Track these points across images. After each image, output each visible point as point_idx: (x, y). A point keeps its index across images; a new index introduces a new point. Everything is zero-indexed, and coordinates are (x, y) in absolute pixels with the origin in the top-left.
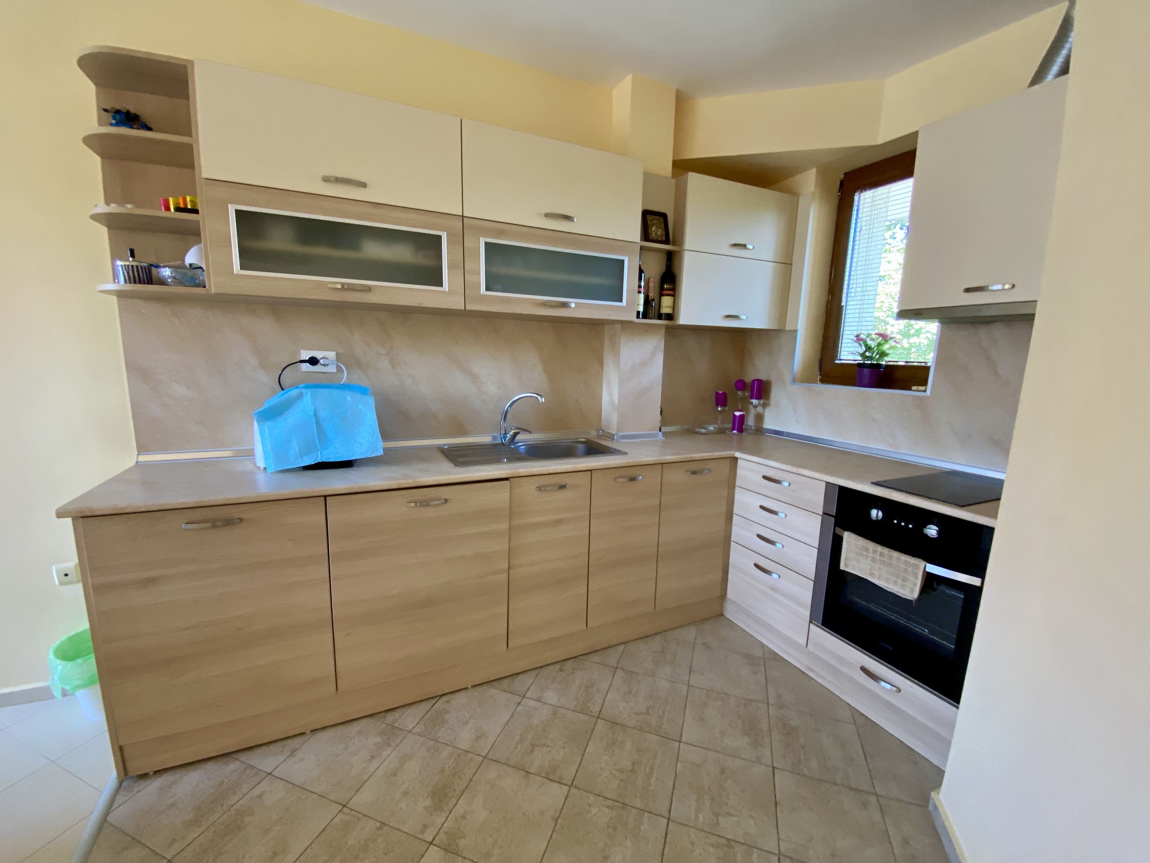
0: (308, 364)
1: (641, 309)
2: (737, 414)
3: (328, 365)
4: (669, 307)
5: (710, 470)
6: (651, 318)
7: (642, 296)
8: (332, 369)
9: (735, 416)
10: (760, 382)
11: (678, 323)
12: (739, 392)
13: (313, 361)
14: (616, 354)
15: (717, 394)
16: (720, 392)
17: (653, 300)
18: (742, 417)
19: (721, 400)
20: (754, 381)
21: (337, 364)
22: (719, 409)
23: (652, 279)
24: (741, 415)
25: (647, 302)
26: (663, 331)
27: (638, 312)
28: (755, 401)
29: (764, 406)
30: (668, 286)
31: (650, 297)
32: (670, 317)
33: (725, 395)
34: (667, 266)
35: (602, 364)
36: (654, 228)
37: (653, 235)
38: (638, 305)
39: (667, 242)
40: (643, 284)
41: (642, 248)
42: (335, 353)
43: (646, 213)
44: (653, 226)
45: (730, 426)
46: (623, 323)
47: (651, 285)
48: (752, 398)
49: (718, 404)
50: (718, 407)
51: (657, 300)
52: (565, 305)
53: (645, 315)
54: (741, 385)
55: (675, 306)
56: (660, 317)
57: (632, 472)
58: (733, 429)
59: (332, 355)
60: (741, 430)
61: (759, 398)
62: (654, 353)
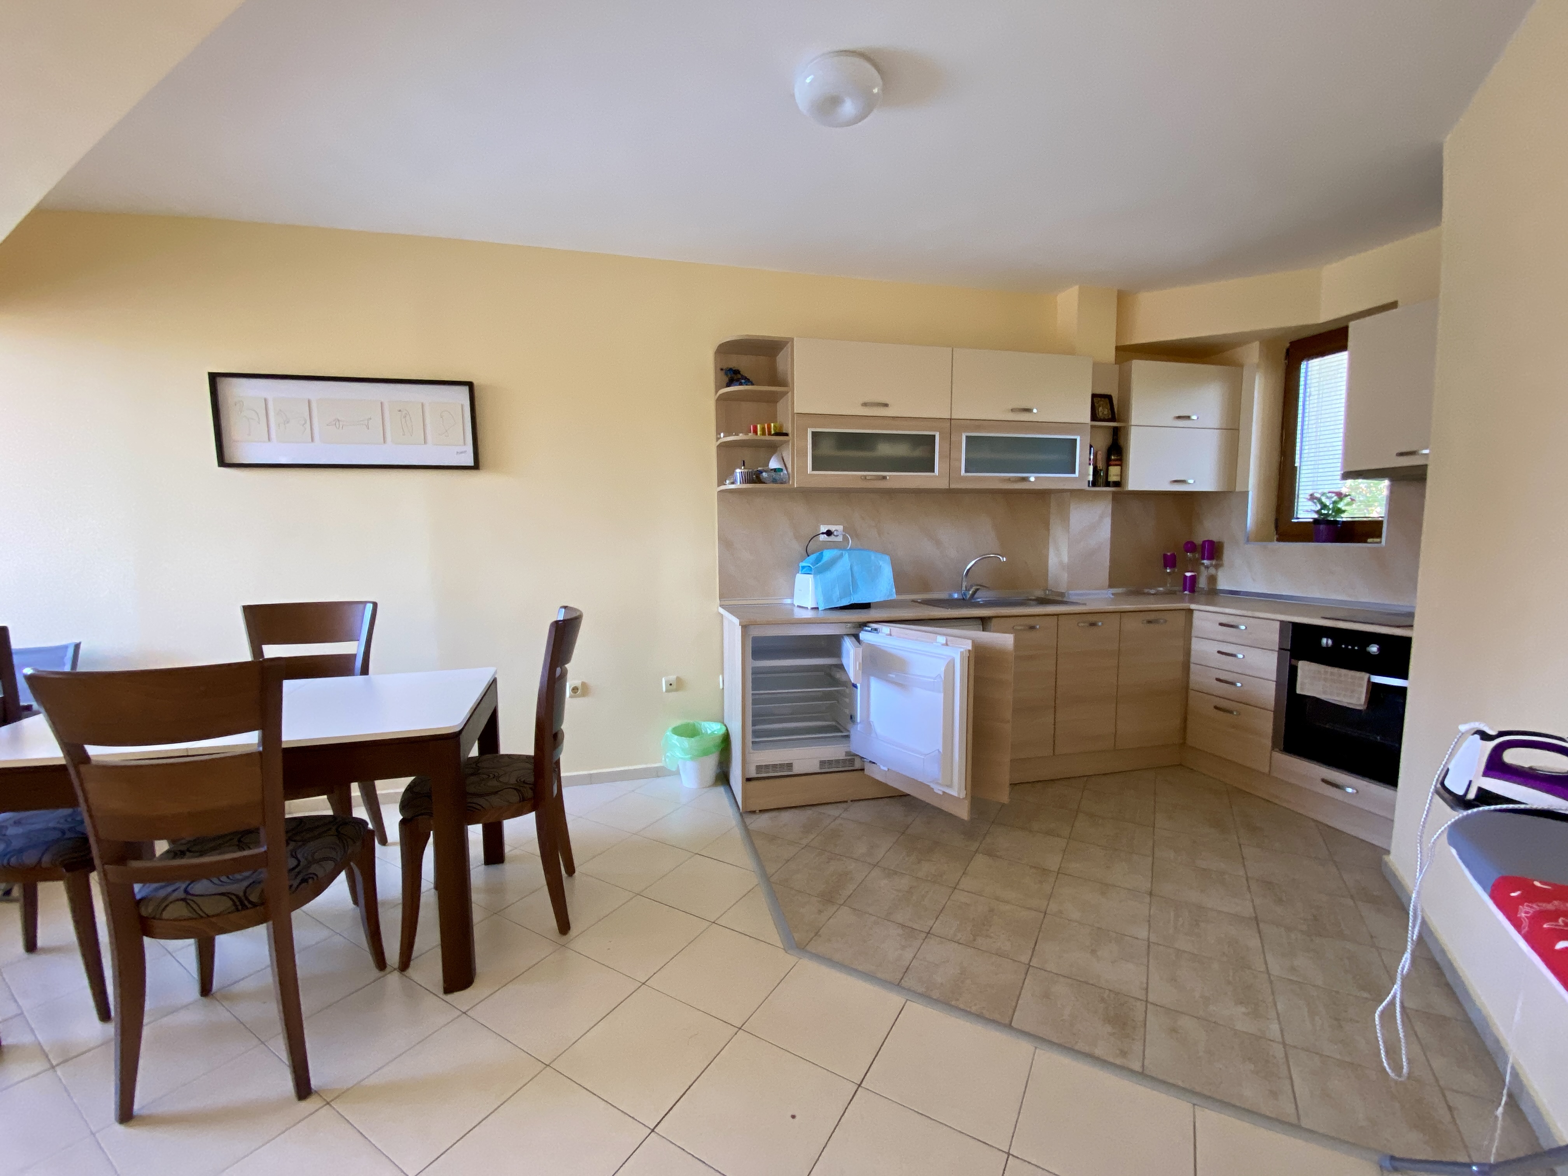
0: (826, 535)
1: (1091, 478)
2: (1188, 574)
3: (838, 535)
4: (1117, 475)
5: (1166, 621)
6: (1100, 486)
7: (1091, 467)
8: (840, 539)
9: (1186, 577)
10: (1211, 543)
11: (1127, 489)
12: (1188, 554)
13: (829, 533)
14: (1065, 519)
15: (1165, 556)
16: (1168, 554)
17: (1101, 470)
18: (1193, 578)
19: (1170, 561)
20: (1204, 542)
21: (845, 535)
22: (1168, 571)
23: (1099, 452)
24: (1192, 576)
25: (1096, 472)
26: (1110, 497)
27: (1089, 481)
28: (1206, 562)
29: (1217, 567)
30: (1115, 457)
31: (1099, 468)
32: (1117, 484)
33: (1173, 556)
34: (1113, 439)
35: (1048, 530)
36: (1100, 409)
37: (1102, 415)
38: (1089, 475)
39: (1113, 419)
40: (1092, 457)
41: (1092, 427)
42: (842, 527)
43: (1094, 397)
44: (1100, 407)
45: (1181, 588)
46: (1072, 491)
47: (1099, 457)
48: (1204, 559)
49: (1166, 566)
50: (1167, 569)
51: (1104, 469)
52: (1025, 479)
53: (1094, 483)
54: (1190, 547)
55: (1122, 474)
56: (1108, 484)
57: (1090, 618)
58: (1185, 590)
59: (840, 528)
60: (1192, 590)
61: (1210, 558)
62: (1101, 517)
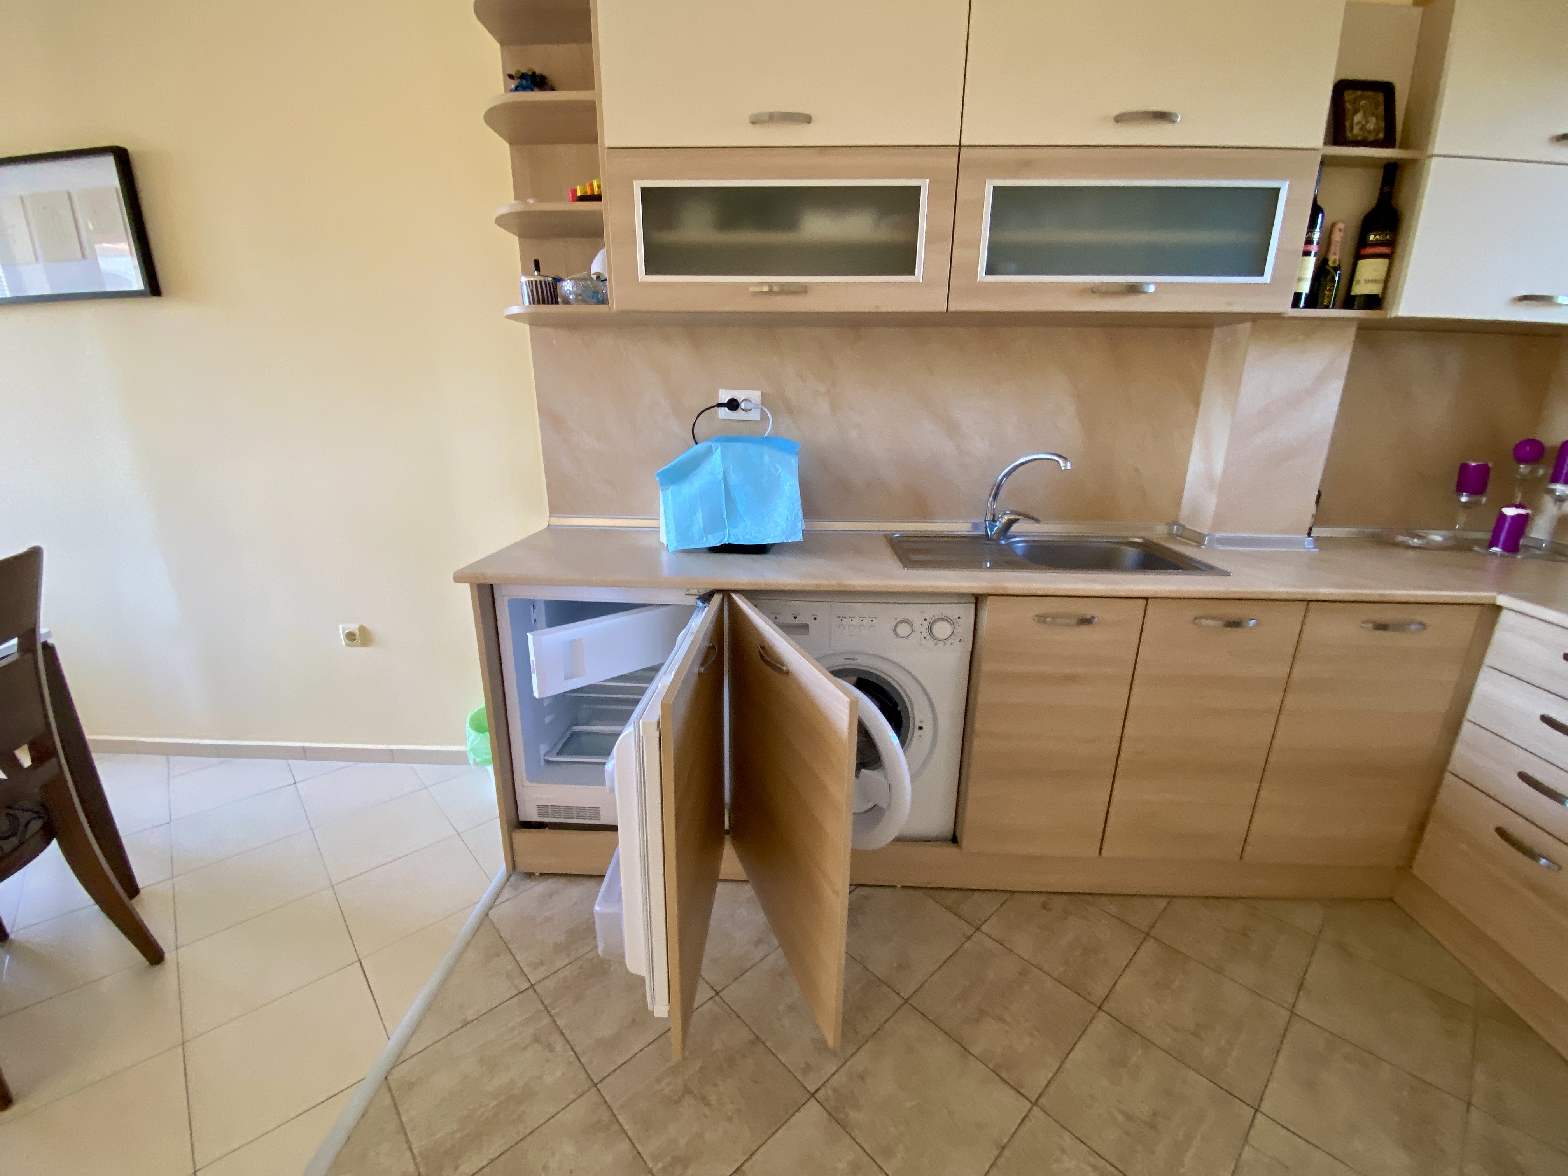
0: (726, 408)
1: (1305, 288)
2: (1510, 512)
3: (750, 410)
4: (1376, 281)
5: (1424, 626)
6: (1327, 307)
7: (1311, 261)
8: (755, 416)
9: (1503, 517)
11: (1395, 315)
12: (1521, 466)
13: (733, 405)
14: (1233, 384)
15: (1464, 467)
16: (1473, 464)
17: (1336, 269)
18: (1521, 522)
19: (1472, 480)
21: (762, 409)
22: (1464, 499)
23: (1341, 225)
24: (1519, 516)
25: (1322, 273)
26: (1351, 333)
27: (1298, 296)
28: (1561, 489)
30: (1378, 237)
31: (1330, 263)
32: (1373, 302)
33: (1484, 471)
34: (1381, 194)
35: (1196, 404)
36: (1359, 117)
37: (1356, 130)
38: (1300, 279)
39: (1387, 141)
40: (1316, 235)
41: (1325, 162)
42: (759, 393)
43: (1341, 88)
44: (1356, 111)
45: (1487, 536)
46: (1255, 318)
47: (1337, 237)
48: (1555, 479)
49: (1460, 489)
50: (1461, 495)
51: (1346, 269)
53: (1313, 300)
54: (1530, 451)
55: (1390, 278)
56: (1349, 302)
57: (1233, 611)
58: (1493, 543)
59: (755, 395)
60: (1512, 547)
62: (1321, 379)
